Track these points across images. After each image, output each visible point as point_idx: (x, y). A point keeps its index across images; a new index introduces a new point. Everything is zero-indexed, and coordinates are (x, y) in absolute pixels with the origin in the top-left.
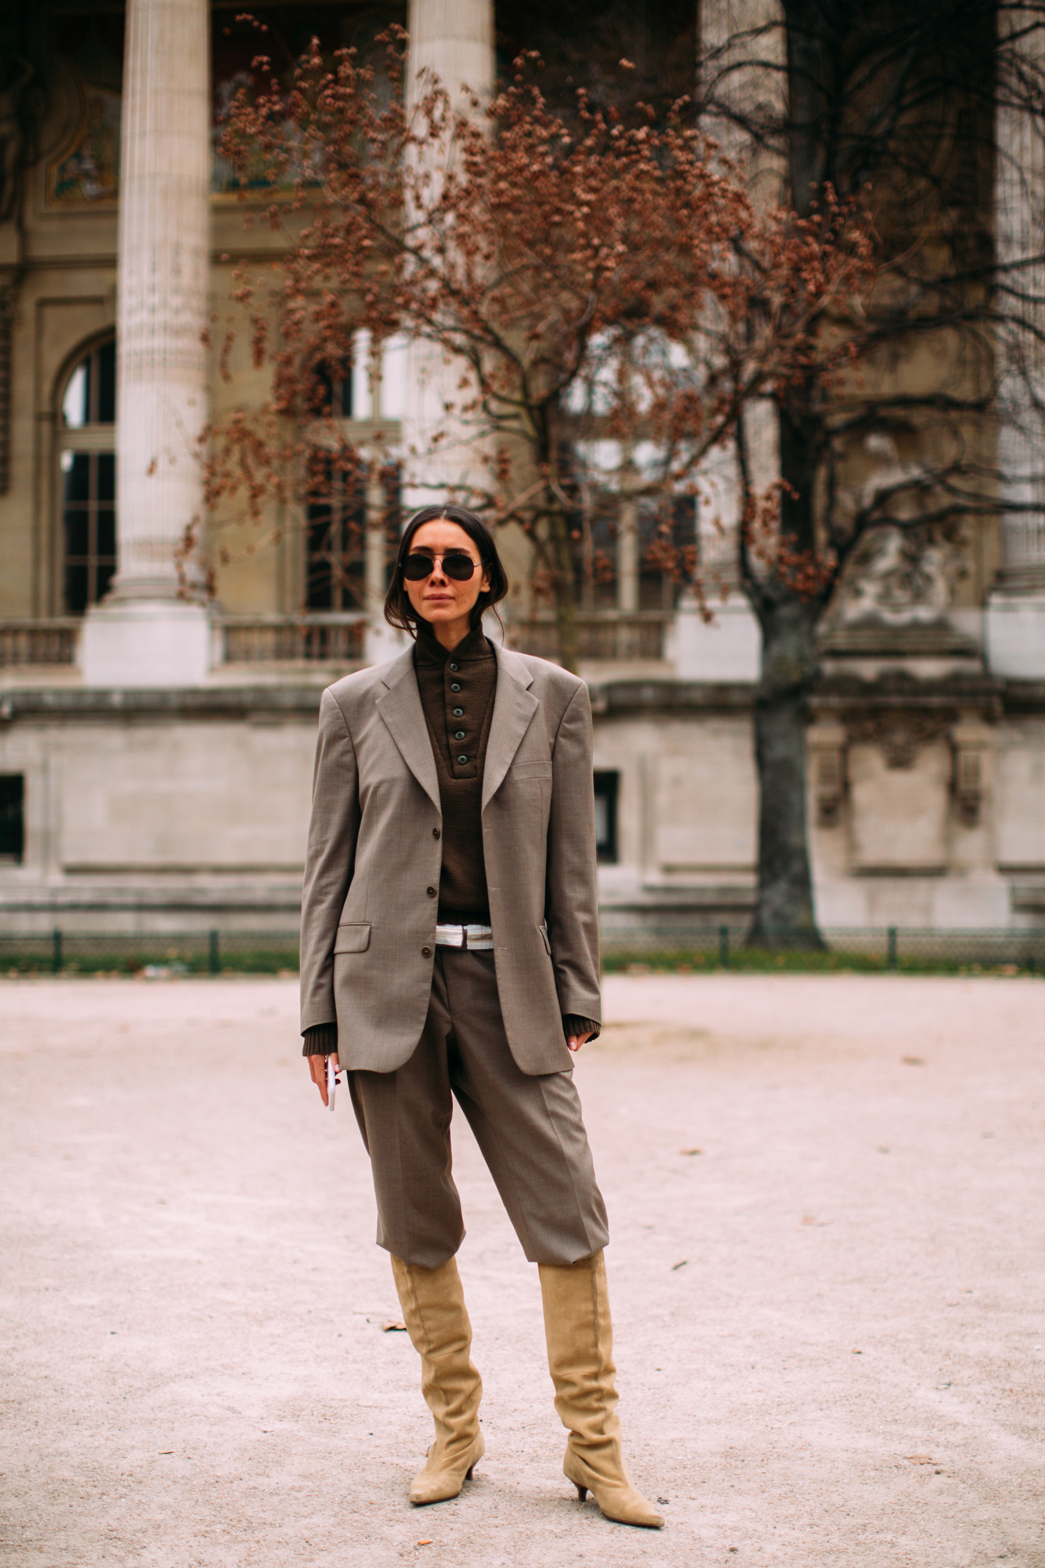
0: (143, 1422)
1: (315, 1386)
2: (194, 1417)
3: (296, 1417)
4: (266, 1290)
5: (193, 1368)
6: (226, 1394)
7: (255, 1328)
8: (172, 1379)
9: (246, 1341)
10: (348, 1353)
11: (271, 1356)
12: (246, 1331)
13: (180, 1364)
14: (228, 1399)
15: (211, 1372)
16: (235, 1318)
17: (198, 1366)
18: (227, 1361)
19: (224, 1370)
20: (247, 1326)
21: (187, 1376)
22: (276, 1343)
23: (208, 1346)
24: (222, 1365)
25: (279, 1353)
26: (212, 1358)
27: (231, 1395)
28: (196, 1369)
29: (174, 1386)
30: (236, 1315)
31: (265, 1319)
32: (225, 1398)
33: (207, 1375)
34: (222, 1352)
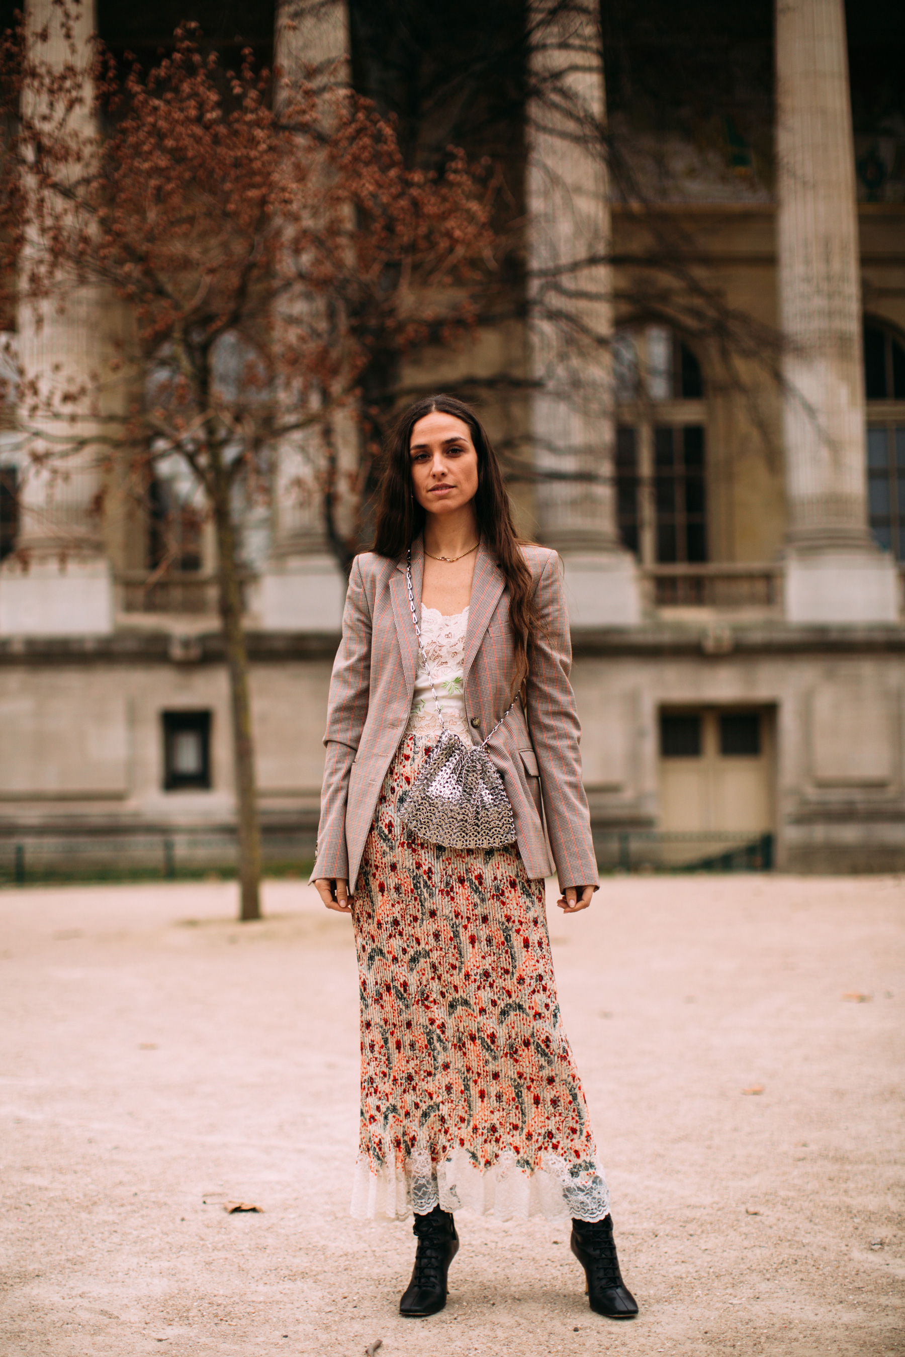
0: (8, 1335)
1: (188, 1280)
2: (65, 1326)
3: (184, 1317)
4: (75, 1172)
5: (37, 1266)
6: (89, 1295)
7: (84, 1215)
8: (18, 1280)
9: (81, 1230)
10: (202, 1239)
11: (119, 1247)
12: (76, 1219)
13: (18, 1261)
14: (95, 1301)
15: (59, 1268)
16: (56, 1205)
17: (40, 1262)
18: (71, 1254)
19: (73, 1266)
20: (73, 1213)
21: (33, 1275)
22: (116, 1232)
23: (41, 1238)
24: (68, 1260)
25: (125, 1243)
26: (52, 1252)
27: (96, 1296)
28: (40, 1266)
29: (24, 1288)
30: (55, 1201)
31: (90, 1205)
32: (91, 1299)
33: (56, 1272)
34: (60, 1244)
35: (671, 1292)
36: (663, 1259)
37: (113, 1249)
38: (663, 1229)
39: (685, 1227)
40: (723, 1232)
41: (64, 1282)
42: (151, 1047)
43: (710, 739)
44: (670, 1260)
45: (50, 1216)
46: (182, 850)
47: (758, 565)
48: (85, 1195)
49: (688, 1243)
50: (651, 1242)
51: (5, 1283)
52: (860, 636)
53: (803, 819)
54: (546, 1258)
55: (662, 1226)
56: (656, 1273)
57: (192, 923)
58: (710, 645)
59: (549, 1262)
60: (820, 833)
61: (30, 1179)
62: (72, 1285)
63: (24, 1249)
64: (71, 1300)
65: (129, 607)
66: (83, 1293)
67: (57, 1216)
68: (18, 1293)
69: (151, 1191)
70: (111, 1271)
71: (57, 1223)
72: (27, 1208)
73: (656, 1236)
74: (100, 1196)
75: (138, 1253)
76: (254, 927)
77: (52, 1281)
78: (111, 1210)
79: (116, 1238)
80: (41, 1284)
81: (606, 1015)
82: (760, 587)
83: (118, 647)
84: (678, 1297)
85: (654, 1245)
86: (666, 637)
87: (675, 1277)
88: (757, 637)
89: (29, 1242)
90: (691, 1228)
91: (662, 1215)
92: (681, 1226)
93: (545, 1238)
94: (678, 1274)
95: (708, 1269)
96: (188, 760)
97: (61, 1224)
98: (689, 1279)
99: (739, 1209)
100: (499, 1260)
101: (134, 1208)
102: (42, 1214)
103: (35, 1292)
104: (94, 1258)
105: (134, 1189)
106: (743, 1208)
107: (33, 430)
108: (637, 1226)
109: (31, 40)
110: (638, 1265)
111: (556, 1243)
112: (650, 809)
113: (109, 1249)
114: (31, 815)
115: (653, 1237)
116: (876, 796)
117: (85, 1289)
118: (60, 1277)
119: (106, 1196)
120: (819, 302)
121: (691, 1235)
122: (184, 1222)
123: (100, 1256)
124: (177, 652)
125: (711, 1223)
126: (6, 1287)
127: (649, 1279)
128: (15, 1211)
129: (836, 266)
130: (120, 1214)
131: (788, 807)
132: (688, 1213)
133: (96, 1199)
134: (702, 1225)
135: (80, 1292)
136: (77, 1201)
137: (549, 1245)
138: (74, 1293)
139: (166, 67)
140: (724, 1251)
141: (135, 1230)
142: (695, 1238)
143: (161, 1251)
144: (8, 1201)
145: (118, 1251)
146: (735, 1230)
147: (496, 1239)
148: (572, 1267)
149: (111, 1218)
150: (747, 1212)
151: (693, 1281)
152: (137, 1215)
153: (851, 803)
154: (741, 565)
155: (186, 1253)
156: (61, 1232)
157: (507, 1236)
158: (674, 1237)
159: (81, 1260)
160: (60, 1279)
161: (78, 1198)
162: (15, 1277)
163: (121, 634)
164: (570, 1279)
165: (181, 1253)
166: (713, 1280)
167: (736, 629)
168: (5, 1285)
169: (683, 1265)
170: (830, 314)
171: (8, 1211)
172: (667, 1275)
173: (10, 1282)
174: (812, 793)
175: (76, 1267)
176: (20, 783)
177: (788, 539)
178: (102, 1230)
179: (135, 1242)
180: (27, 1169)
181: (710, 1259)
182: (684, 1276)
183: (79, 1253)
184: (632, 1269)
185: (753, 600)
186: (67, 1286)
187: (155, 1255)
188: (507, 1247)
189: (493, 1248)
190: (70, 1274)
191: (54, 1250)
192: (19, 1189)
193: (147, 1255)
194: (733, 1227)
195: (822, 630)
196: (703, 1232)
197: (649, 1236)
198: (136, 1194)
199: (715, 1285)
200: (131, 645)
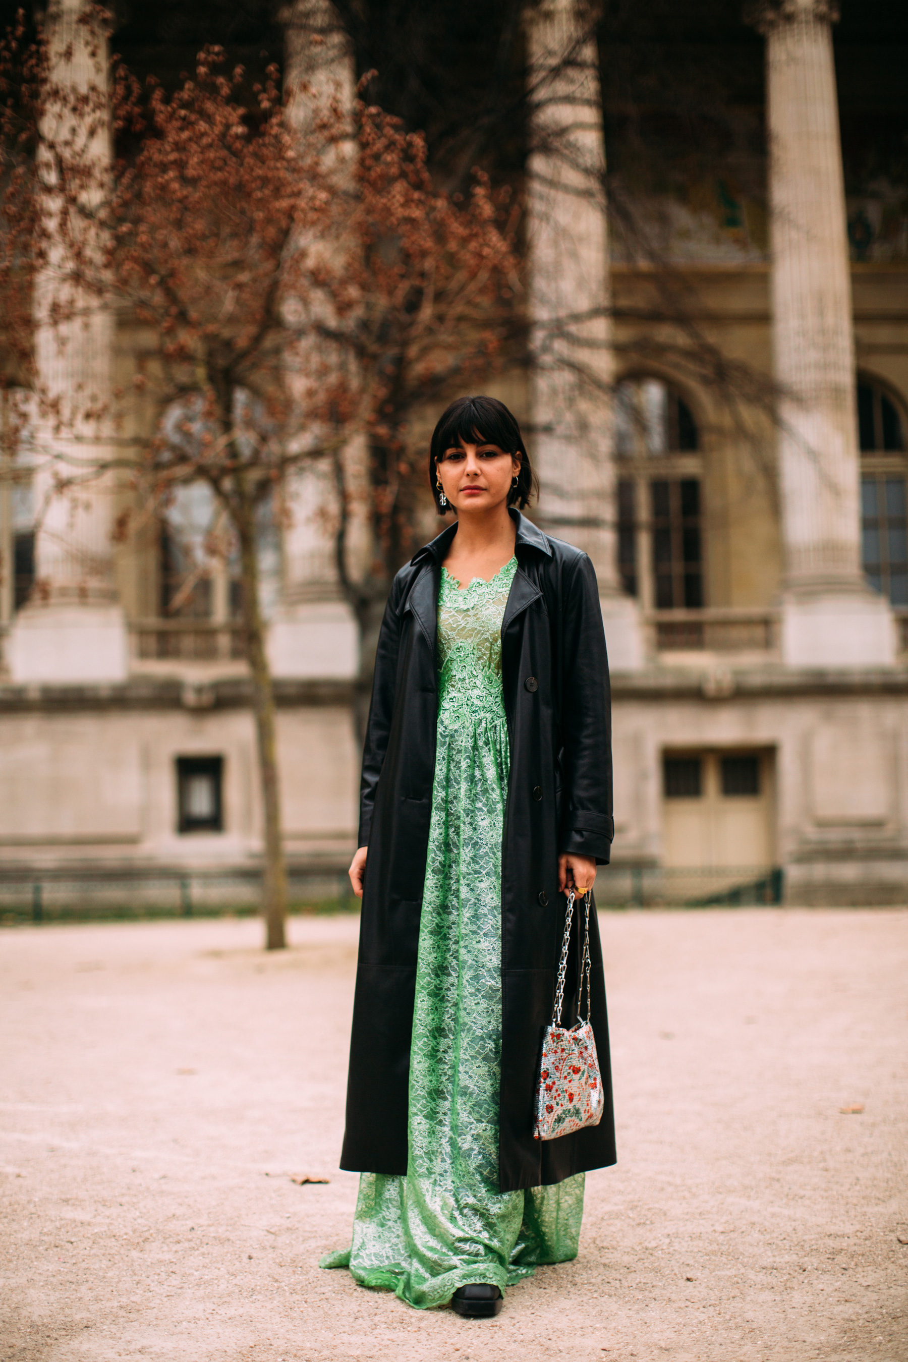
4: (121, 1205)
5: (85, 1315)
6: (150, 1350)
7: (135, 1254)
8: (63, 1333)
9: (133, 1271)
10: (277, 1281)
11: (179, 1291)
12: (126, 1259)
13: (62, 1309)
14: (158, 1358)
15: (111, 1317)
16: (102, 1242)
17: (89, 1311)
18: (124, 1300)
19: (128, 1314)
20: (122, 1251)
21: (81, 1326)
22: (173, 1272)
23: (87, 1281)
24: (121, 1307)
25: (186, 1285)
26: (102, 1298)
27: (158, 1350)
28: (88, 1315)
29: (71, 1342)
30: (101, 1238)
31: (142, 1242)
32: (153, 1356)
33: (108, 1322)
34: (111, 1288)
35: (845, 1338)
36: (821, 1298)
37: (172, 1293)
38: (810, 1262)
39: (834, 1259)
40: (880, 1265)
41: (118, 1335)
42: (190, 1072)
43: (712, 781)
44: (831, 1299)
45: (96, 1255)
46: (198, 892)
47: (756, 610)
48: (134, 1231)
49: (844, 1278)
50: (801, 1278)
51: (48, 1336)
52: (856, 679)
53: (805, 857)
54: (684, 1299)
55: (806, 1259)
56: (819, 1314)
57: (216, 954)
58: (711, 687)
59: (688, 1303)
60: (820, 871)
61: (69, 1213)
62: (129, 1338)
63: (68, 1294)
64: (128, 1357)
65: (143, 654)
66: (143, 1348)
67: (104, 1255)
68: (64, 1348)
69: (209, 1226)
70: (174, 1319)
71: (105, 1263)
72: (69, 1246)
73: (804, 1270)
74: (151, 1231)
75: (203, 1298)
76: (279, 957)
77: (105, 1333)
78: (165, 1248)
79: (175, 1281)
80: (91, 1338)
81: (667, 1036)
82: (759, 632)
83: (133, 693)
84: (857, 1344)
85: (806, 1281)
86: (668, 681)
87: (843, 1319)
88: (756, 680)
89: (73, 1286)
90: (841, 1259)
91: (802, 1246)
92: (828, 1258)
93: (675, 1274)
94: (847, 1316)
95: (879, 1310)
96: (201, 804)
97: (110, 1264)
98: (861, 1321)
99: (889, 1238)
100: (629, 1301)
101: (192, 1244)
102: (86, 1252)
103: (84, 1347)
104: (152, 1305)
105: (190, 1224)
106: (892, 1237)
107: (55, 453)
108: (778, 1259)
109: (54, 60)
110: (794, 1305)
111: (688, 1279)
112: (654, 849)
113: (169, 1294)
114: (46, 859)
115: (801, 1271)
116: (875, 835)
117: (145, 1342)
118: (114, 1329)
119: (158, 1231)
120: (813, 356)
121: (845, 1269)
122: (252, 1260)
123: (158, 1301)
124: (190, 698)
125: (863, 1255)
126: (49, 1341)
127: (813, 1322)
128: (55, 1249)
129: (830, 320)
130: (176, 1252)
131: (788, 846)
132: (830, 1242)
133: (147, 1235)
134: (852, 1257)
135: (139, 1347)
136: (125, 1237)
137: (682, 1283)
138: (132, 1347)
139: (189, 90)
140: (890, 1288)
141: (197, 1271)
142: (850, 1272)
143: (229, 1295)
144: (45, 1238)
145: (179, 1295)
146: (893, 1262)
147: (619, 1277)
148: (718, 1308)
149: (167, 1257)
150: (900, 1241)
151: (867, 1324)
152: (197, 1253)
153: (851, 842)
154: (739, 610)
155: (260, 1297)
156: (110, 1274)
157: (630, 1272)
158: (824, 1272)
159: (137, 1307)
160: (114, 1330)
161: (126, 1234)
162: (60, 1329)
163: (135, 681)
164: (719, 1323)
165: (254, 1297)
166: (890, 1323)
167: (736, 673)
168: (48, 1339)
169: (848, 1304)
170: (825, 366)
171: (46, 1250)
172: (832, 1316)
173: (55, 1335)
174: (812, 833)
175: (131, 1316)
176: (36, 827)
177: (785, 585)
178: (158, 1271)
179: (198, 1285)
180: (66, 1201)
181: (877, 1298)
182: (854, 1318)
183: (133, 1299)
184: (790, 1310)
185: (751, 644)
186: (123, 1340)
187: (224, 1300)
188: (634, 1286)
189: (618, 1287)
190: (126, 1325)
191: (104, 1296)
192: (58, 1224)
193: (214, 1300)
194: (890, 1258)
195: (820, 674)
196: (856, 1265)
197: (796, 1271)
198: (193, 1229)
199: (895, 1328)
200: (144, 692)
